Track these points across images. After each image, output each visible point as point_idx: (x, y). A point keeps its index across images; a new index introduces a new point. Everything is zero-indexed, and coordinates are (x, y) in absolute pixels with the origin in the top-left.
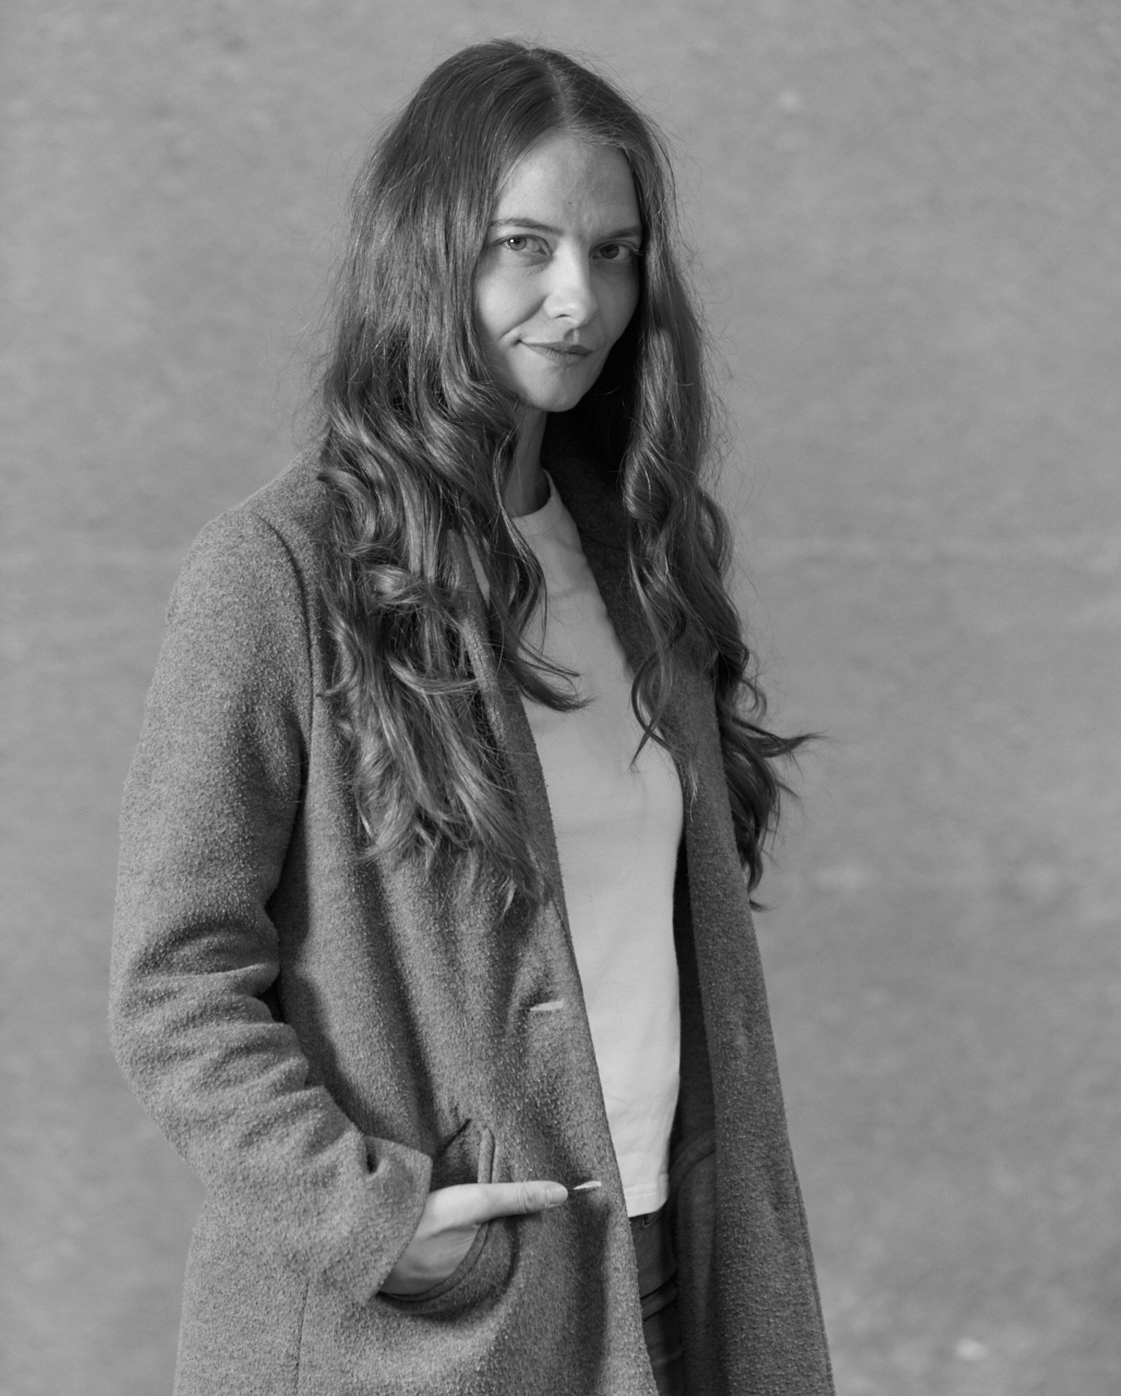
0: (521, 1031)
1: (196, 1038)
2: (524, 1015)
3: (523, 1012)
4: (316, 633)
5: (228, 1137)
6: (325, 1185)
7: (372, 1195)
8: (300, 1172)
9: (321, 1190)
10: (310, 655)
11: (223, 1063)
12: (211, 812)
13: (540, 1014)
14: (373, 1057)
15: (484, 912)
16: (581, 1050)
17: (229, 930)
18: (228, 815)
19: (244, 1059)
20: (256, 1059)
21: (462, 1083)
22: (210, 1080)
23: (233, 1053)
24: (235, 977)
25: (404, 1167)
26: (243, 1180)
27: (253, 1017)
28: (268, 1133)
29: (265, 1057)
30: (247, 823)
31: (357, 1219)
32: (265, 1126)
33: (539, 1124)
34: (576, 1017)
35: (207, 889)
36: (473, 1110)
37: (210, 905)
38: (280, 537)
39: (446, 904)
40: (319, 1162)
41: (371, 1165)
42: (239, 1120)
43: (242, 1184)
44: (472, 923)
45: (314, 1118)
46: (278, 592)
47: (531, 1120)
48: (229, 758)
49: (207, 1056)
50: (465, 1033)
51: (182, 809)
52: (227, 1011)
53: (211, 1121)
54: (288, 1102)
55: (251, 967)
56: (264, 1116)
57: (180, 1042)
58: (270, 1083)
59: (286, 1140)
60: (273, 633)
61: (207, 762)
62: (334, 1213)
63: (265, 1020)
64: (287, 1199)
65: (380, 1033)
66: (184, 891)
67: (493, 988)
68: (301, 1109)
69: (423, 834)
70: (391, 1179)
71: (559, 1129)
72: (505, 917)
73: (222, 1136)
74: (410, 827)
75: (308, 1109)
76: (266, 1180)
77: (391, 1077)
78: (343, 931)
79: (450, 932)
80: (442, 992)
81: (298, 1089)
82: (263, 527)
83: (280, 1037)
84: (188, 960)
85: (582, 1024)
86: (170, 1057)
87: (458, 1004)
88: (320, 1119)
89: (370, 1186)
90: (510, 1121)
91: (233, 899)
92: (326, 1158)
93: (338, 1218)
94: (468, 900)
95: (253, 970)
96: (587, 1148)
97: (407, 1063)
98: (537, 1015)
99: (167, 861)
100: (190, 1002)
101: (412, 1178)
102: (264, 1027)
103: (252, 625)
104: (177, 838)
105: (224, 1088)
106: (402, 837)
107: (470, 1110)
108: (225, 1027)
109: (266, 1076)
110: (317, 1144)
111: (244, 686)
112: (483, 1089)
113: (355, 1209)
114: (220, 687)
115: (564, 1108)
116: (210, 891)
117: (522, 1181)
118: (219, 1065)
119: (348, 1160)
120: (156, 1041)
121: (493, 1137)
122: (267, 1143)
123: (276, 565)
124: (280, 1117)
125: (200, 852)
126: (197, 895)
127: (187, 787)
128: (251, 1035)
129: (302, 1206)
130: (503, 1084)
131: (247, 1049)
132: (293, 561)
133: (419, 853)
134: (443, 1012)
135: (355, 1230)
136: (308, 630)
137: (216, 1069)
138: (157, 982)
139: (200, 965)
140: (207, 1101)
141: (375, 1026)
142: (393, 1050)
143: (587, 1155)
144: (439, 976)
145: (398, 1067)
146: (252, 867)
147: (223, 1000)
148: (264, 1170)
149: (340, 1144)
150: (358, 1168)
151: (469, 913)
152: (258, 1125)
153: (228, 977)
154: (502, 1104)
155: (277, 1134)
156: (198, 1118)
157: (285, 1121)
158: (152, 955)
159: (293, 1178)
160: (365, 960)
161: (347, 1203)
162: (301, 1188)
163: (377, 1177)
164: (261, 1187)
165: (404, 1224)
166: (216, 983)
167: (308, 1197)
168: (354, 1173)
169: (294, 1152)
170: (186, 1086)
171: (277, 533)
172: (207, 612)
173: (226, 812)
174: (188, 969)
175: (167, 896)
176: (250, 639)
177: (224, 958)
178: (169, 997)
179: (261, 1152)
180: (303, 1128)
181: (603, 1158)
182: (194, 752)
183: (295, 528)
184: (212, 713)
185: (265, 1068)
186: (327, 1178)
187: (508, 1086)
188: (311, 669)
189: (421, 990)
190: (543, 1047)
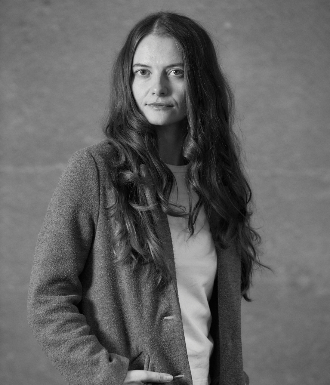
0: (160, 324)
1: (55, 316)
2: (162, 319)
3: (161, 318)
4: (102, 191)
5: (64, 349)
6: (95, 365)
7: (111, 369)
8: (87, 360)
9: (94, 367)
10: (99, 198)
11: (64, 325)
12: (64, 243)
13: (167, 320)
14: (111, 328)
15: (150, 285)
16: (180, 332)
17: (66, 282)
18: (69, 245)
19: (70, 324)
20: (74, 324)
21: (140, 340)
22: (59, 330)
23: (67, 322)
24: (69, 298)
25: (120, 361)
26: (68, 363)
27: (73, 311)
28: (78, 347)
29: (77, 324)
30: (75, 248)
31: (105, 376)
32: (77, 345)
33: (164, 355)
34: (179, 321)
35: (61, 267)
36: (143, 349)
37: (61, 273)
38: (94, 159)
39: (138, 281)
40: (94, 357)
41: (110, 360)
42: (68, 343)
43: (68, 364)
44: (146, 288)
45: (92, 344)
46: (91, 176)
47: (161, 353)
48: (71, 227)
49: (59, 322)
50: (142, 323)
51: (55, 242)
52: (65, 308)
53: (59, 343)
54: (85, 338)
55: (73, 295)
56: (76, 342)
57: (50, 317)
58: (79, 332)
59: (83, 350)
60: (88, 189)
61: (63, 227)
62: (97, 374)
63: (77, 312)
64: (83, 369)
65: (114, 321)
66: (53, 268)
67: (151, 310)
68: (88, 341)
69: (133, 257)
70: (117, 364)
71: (171, 357)
72: (157, 288)
73: (62, 348)
74: (129, 254)
75: (90, 341)
76: (76, 362)
77: (117, 335)
78: (104, 287)
79: (139, 291)
80: (135, 310)
81: (87, 334)
82: (89, 155)
83: (81, 318)
84: (53, 290)
85: (180, 323)
86: (46, 322)
87: (140, 314)
88: (94, 344)
89: (110, 366)
90: (155, 353)
91: (69, 272)
92: (96, 356)
93: (99, 376)
94: (145, 281)
95: (74, 296)
96: (180, 364)
97: (123, 332)
98: (166, 320)
99: (48, 258)
100: (54, 305)
101: (123, 364)
102: (76, 315)
103: (82, 186)
104: (52, 251)
105: (64, 333)
106: (126, 257)
107: (142, 349)
108: (65, 314)
109: (77, 330)
110: (93, 352)
111: (77, 205)
112: (147, 342)
113: (105, 373)
114: (69, 204)
115: (173, 351)
116: (61, 268)
117: (158, 372)
118: (62, 325)
119: (103, 357)
120: (42, 316)
121: (149, 357)
122: (77, 351)
123: (91, 168)
124: (82, 343)
125: (59, 256)
126: (57, 269)
127: (56, 235)
128: (73, 316)
129: (87, 372)
130: (153, 341)
131: (71, 321)
132: (97, 167)
133: (131, 263)
134: (135, 316)
135: (105, 380)
136: (99, 189)
137: (61, 326)
138: (44, 297)
139: (57, 293)
140: (58, 337)
141: (113, 318)
142: (118, 327)
143: (180, 366)
144: (135, 305)
145: (119, 332)
146: (76, 262)
147: (64, 304)
148: (76, 359)
149: (101, 353)
150: (107, 360)
151: (145, 285)
152: (75, 345)
153: (66, 297)
154: (153, 347)
155: (80, 348)
156: (54, 342)
157: (83, 344)
158: (42, 287)
159: (85, 362)
160: (111, 297)
161: (102, 371)
162: (87, 365)
163: (113, 363)
164: (74, 365)
165: (120, 379)
166: (62, 299)
167: (90, 368)
168: (105, 362)
169: (86, 354)
170: (51, 332)
171: (93, 158)
172: (68, 180)
173: (69, 244)
174: (53, 294)
175: (48, 269)
176: (81, 190)
177: (64, 291)
178: (46, 302)
179: (75, 354)
180: (89, 347)
181: (185, 367)
182: (60, 224)
183: (99, 157)
184: (66, 212)
185: (77, 327)
186: (96, 363)
187: (155, 342)
188: (99, 202)
189: (129, 309)
190: (167, 330)
